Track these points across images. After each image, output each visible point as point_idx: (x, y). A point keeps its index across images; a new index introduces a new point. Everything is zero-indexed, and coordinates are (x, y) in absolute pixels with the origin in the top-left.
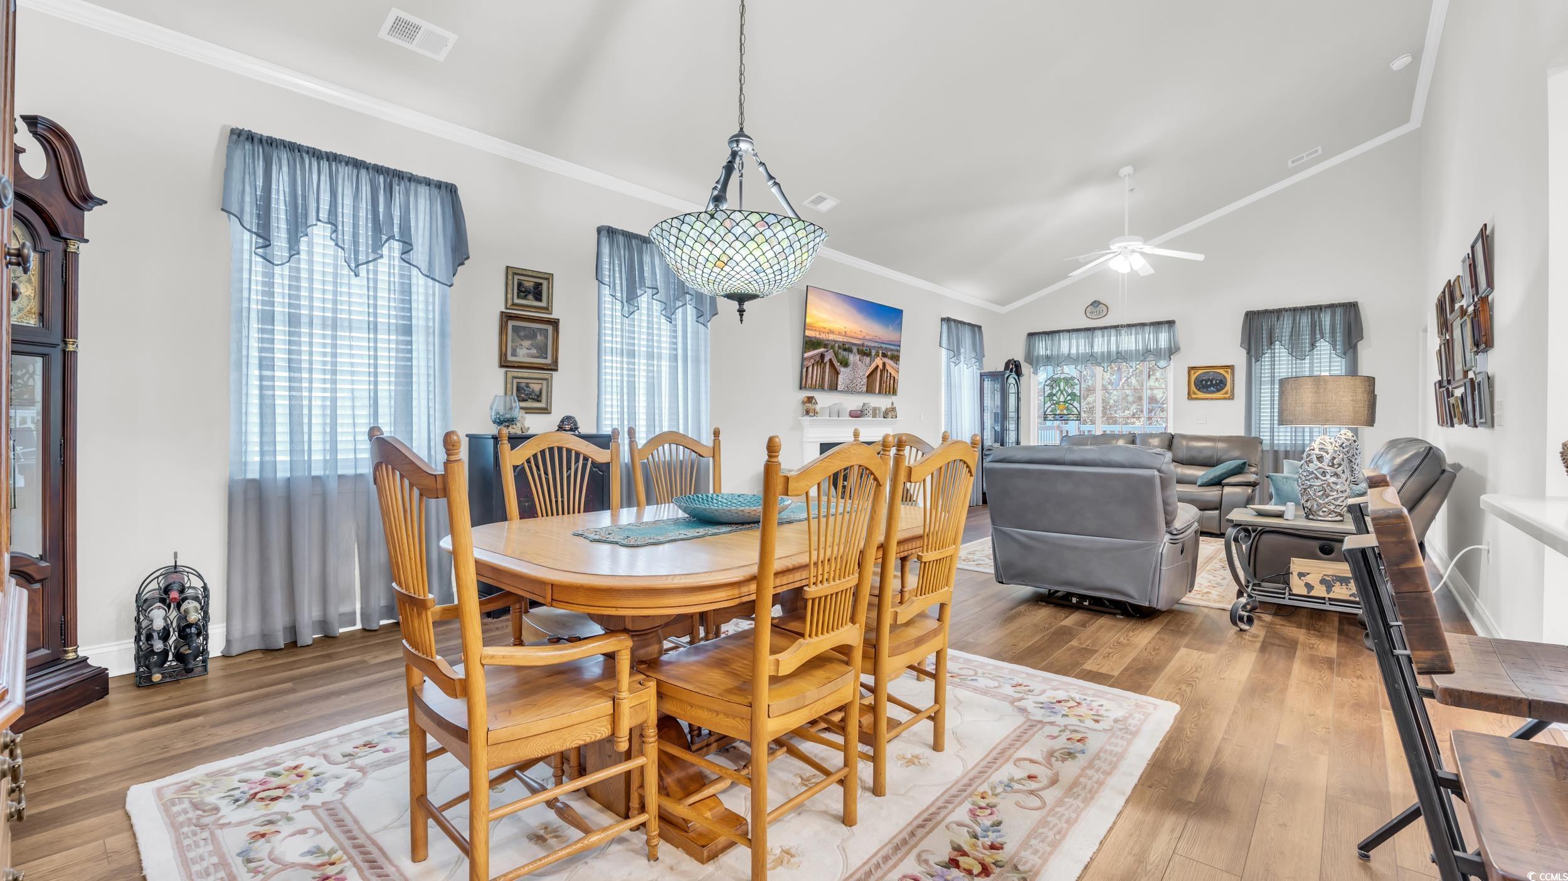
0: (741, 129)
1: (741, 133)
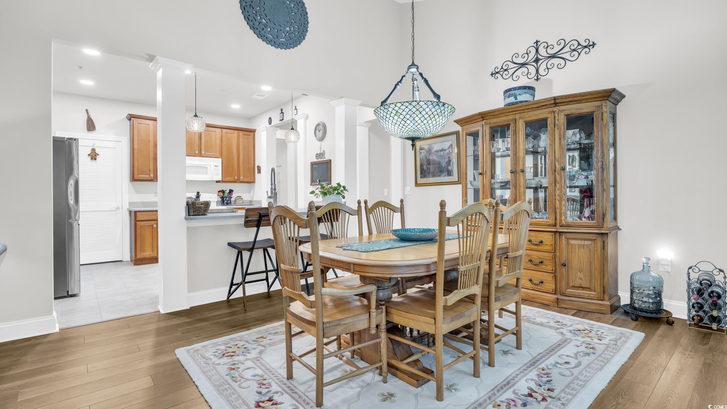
0: (413, 62)
1: (413, 65)
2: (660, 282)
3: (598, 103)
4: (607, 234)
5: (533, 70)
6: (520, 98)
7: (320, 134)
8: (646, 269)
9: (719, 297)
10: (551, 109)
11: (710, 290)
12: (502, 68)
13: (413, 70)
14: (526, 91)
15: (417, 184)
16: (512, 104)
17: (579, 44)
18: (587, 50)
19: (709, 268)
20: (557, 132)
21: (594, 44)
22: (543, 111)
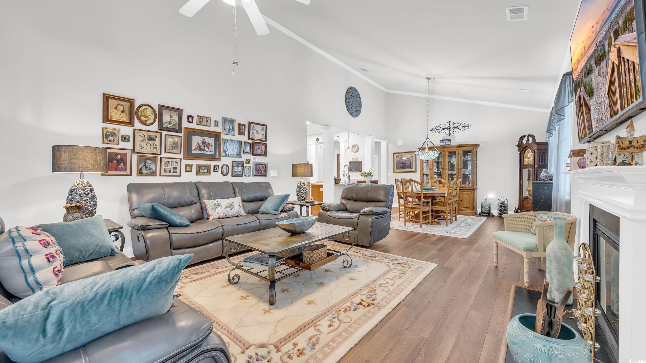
2: (490, 204)
3: (473, 148)
4: (475, 190)
5: (448, 131)
6: (447, 144)
7: (356, 150)
8: (486, 201)
9: (506, 207)
10: (457, 148)
11: (503, 206)
12: (435, 129)
13: (428, 140)
14: (449, 141)
15: (394, 172)
16: (444, 145)
17: (465, 125)
18: (468, 127)
19: (503, 199)
20: (459, 156)
21: (470, 126)
22: (456, 148)
